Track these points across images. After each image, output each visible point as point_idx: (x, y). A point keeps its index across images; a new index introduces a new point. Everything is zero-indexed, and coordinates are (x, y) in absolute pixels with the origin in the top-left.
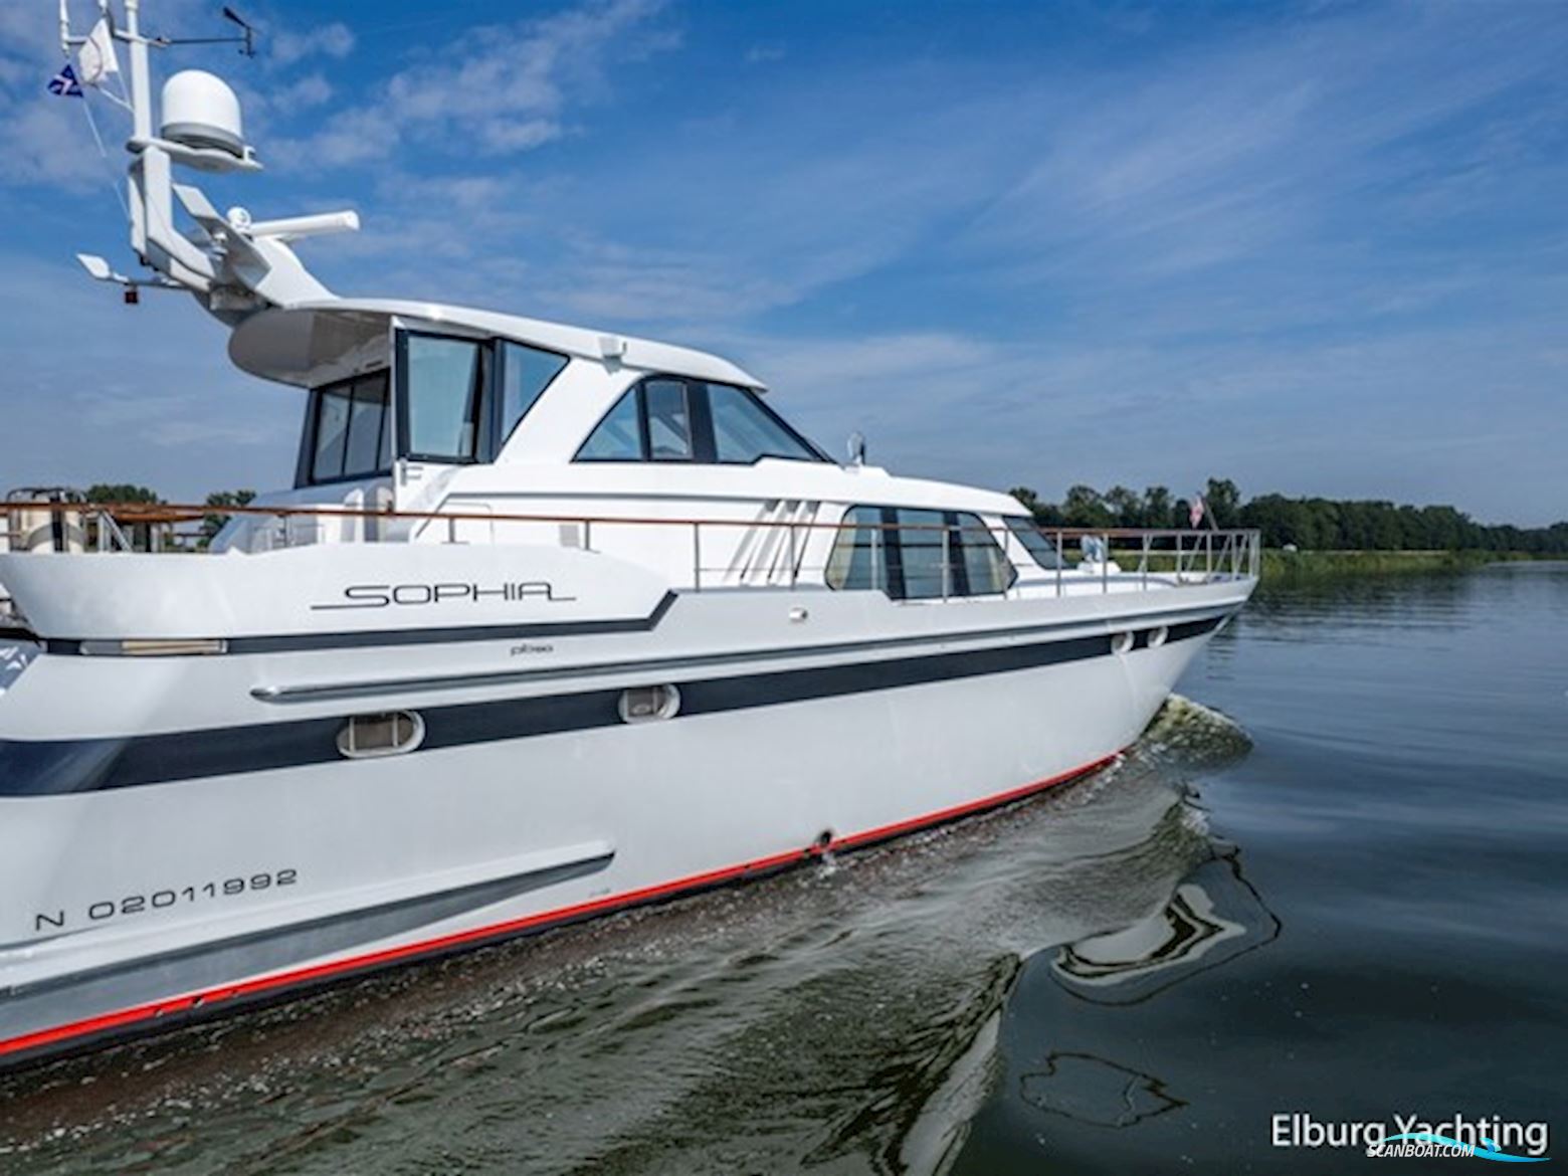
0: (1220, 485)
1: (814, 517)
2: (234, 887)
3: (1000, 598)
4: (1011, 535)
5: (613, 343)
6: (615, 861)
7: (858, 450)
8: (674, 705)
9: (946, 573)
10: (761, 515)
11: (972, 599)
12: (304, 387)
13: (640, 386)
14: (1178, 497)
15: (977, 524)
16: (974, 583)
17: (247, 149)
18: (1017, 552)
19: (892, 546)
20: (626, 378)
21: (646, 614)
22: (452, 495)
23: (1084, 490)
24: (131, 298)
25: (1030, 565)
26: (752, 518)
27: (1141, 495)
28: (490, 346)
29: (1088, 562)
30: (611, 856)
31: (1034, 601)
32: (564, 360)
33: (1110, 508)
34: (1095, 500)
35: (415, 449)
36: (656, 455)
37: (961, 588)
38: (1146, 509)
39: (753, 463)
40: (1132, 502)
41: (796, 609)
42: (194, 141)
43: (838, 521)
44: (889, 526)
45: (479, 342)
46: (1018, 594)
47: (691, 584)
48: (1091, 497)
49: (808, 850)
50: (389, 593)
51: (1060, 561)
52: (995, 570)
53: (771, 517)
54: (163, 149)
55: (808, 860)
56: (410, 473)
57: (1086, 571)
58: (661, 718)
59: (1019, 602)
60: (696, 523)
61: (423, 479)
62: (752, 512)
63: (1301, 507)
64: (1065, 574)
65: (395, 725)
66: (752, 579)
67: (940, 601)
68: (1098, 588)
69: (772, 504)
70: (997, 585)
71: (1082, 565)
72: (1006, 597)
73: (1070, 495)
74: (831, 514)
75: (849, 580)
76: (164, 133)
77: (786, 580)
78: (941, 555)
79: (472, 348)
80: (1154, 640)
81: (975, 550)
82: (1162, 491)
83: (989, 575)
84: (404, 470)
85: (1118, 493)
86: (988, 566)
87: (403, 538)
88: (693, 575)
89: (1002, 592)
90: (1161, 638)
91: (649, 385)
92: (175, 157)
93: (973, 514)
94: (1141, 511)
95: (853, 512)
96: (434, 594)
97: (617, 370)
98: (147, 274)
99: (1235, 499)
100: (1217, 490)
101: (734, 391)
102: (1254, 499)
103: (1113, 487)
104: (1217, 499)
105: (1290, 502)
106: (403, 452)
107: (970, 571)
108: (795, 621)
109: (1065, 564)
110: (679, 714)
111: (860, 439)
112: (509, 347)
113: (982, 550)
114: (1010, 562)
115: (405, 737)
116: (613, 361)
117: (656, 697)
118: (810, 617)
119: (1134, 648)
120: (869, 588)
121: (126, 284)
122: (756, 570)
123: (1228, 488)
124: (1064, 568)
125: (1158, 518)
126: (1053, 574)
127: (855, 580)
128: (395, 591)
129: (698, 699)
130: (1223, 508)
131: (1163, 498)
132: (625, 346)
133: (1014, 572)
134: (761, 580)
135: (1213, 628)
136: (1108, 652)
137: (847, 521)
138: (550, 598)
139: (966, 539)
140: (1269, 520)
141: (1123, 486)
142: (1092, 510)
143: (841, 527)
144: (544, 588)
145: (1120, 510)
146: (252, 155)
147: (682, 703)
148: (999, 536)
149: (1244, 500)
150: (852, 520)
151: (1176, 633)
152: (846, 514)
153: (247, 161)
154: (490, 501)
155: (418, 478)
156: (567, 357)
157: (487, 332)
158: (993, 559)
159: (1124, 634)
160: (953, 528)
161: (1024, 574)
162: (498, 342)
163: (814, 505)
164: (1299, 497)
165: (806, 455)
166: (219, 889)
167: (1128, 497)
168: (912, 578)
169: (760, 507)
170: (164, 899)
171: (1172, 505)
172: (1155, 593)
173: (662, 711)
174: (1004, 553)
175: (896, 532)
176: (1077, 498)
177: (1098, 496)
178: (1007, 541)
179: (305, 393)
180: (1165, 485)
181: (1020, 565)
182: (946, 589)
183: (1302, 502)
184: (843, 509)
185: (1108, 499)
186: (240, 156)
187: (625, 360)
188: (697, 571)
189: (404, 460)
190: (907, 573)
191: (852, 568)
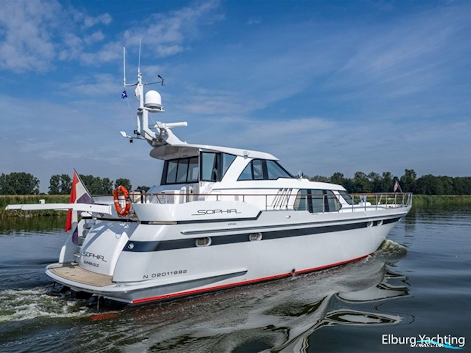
0: (409, 171)
1: (291, 193)
2: (176, 273)
3: (337, 212)
4: (341, 196)
5: (246, 152)
6: (248, 273)
7: (301, 174)
8: (261, 237)
9: (324, 206)
10: (278, 192)
11: (330, 213)
12: (163, 160)
13: (252, 162)
14: (394, 176)
15: (332, 194)
16: (330, 209)
17: (162, 107)
18: (342, 200)
19: (310, 199)
20: (249, 160)
21: (255, 216)
22: (213, 189)
23: (361, 173)
24: (131, 141)
25: (345, 204)
26: (276, 194)
27: (381, 175)
28: (219, 155)
29: (361, 202)
30: (246, 271)
31: (346, 213)
32: (235, 157)
33: (370, 180)
34: (364, 177)
35: (204, 179)
36: (255, 178)
37: (327, 210)
38: (383, 180)
39: (276, 179)
40: (378, 177)
41: (288, 215)
42: (152, 107)
43: (296, 194)
44: (309, 195)
45: (216, 153)
46: (342, 211)
47: (265, 209)
48: (363, 176)
49: (289, 274)
50: (205, 212)
51: (353, 202)
52: (336, 205)
53: (281, 193)
54: (146, 110)
55: (290, 275)
56: (203, 184)
57: (361, 205)
58: (258, 240)
59: (342, 213)
60: (266, 195)
61: (205, 186)
62: (276, 192)
63: (439, 179)
64: (355, 206)
65: (205, 240)
66: (276, 208)
67: (322, 213)
68: (363, 210)
69: (281, 189)
70: (336, 209)
71: (360, 203)
72: (339, 212)
73: (355, 175)
74: (295, 192)
75: (299, 208)
76: (145, 105)
77: (284, 208)
78: (322, 201)
79: (214, 155)
80: (379, 224)
81: (331, 199)
82: (388, 174)
83: (335, 206)
84: (201, 183)
85: (373, 174)
86: (334, 204)
87: (203, 199)
88: (265, 207)
89: (338, 211)
90: (381, 223)
91: (254, 161)
92: (149, 111)
93: (330, 190)
94: (381, 181)
95: (301, 191)
96: (214, 212)
97: (246, 158)
98: (136, 136)
99: (415, 177)
100: (408, 173)
101: (272, 161)
102: (423, 176)
103: (371, 172)
104: (408, 176)
105: (435, 177)
106: (201, 180)
107: (330, 205)
108: (288, 218)
109: (355, 203)
110: (262, 239)
111: (302, 171)
112: (224, 154)
113: (332, 199)
114: (340, 203)
115: (207, 243)
116: (246, 157)
117: (257, 235)
118: (291, 217)
119: (373, 225)
120: (304, 210)
121: (130, 138)
122: (277, 206)
123: (412, 172)
124: (354, 204)
125: (387, 183)
126: (351, 206)
127: (300, 208)
128: (207, 211)
129: (266, 236)
130: (410, 179)
131: (389, 176)
132: (249, 153)
133: (341, 205)
134: (278, 208)
135: (397, 221)
136: (366, 227)
137: (299, 194)
138: (236, 213)
139: (329, 197)
140: (427, 184)
141: (375, 172)
142: (363, 180)
143: (297, 195)
144: (235, 211)
145: (373, 180)
146: (163, 109)
147: (263, 237)
148: (337, 197)
149: (418, 177)
150: (300, 193)
151: (385, 222)
152: (299, 191)
153: (162, 110)
154: (221, 191)
155: (204, 185)
156: (236, 156)
157: (219, 151)
158: (335, 202)
159: (371, 222)
160: (326, 195)
161: (343, 206)
162: (222, 154)
163: (291, 189)
164: (438, 176)
165: (289, 176)
166: (173, 273)
167: (377, 176)
168: (315, 207)
169: (278, 190)
170: (164, 274)
171: (392, 178)
172: (379, 211)
173: (258, 238)
174: (338, 200)
175: (311, 196)
176: (358, 176)
177: (366, 175)
178: (339, 197)
179: (163, 161)
180: (390, 171)
181: (343, 204)
182: (324, 210)
183: (439, 177)
184: (298, 190)
185: (369, 176)
186: (160, 109)
187: (249, 156)
188: (266, 206)
189: (201, 181)
190: (314, 206)
191: (300, 205)
